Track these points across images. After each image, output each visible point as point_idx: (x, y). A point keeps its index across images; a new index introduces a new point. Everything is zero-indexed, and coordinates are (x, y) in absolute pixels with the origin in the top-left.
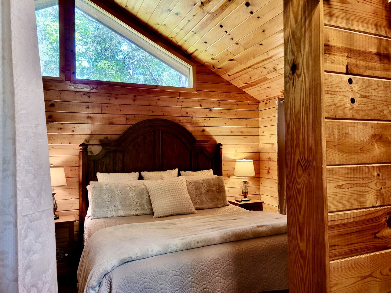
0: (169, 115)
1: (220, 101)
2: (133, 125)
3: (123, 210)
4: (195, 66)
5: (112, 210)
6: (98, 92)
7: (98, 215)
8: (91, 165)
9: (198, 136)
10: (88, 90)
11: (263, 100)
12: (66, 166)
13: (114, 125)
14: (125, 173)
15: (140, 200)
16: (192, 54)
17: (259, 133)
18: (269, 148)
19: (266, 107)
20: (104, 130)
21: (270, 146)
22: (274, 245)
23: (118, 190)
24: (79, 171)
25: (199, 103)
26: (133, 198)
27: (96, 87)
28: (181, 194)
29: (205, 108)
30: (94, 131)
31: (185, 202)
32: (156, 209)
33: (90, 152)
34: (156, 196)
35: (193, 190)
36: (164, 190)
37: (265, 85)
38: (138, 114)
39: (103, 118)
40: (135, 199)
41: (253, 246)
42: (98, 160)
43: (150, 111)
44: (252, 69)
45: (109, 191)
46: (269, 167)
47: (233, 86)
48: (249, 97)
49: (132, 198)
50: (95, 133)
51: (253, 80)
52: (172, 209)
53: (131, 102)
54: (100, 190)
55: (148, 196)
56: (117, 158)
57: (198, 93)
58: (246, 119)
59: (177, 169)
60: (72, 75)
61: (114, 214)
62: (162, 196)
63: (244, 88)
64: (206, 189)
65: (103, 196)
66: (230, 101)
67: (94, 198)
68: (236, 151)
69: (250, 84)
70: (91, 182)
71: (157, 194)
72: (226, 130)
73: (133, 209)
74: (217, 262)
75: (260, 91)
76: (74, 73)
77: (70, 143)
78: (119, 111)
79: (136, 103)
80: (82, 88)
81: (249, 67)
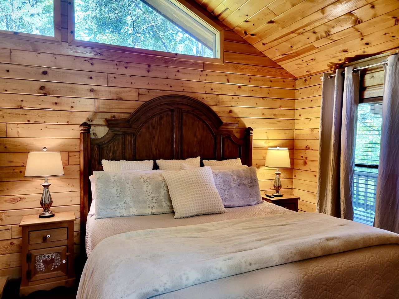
0: (191, 91)
1: (251, 77)
2: (147, 102)
3: (135, 208)
4: (223, 31)
5: (121, 207)
6: (103, 58)
7: (104, 213)
8: (95, 150)
9: (224, 118)
10: (90, 55)
11: (302, 76)
12: (63, 150)
13: (123, 101)
14: (137, 161)
15: (157, 195)
16: (220, 15)
17: (294, 116)
18: (307, 134)
19: (305, 85)
20: (111, 107)
21: (309, 132)
22: (352, 267)
23: (130, 182)
24: (80, 157)
25: (226, 78)
26: (148, 192)
27: (101, 52)
28: (208, 189)
29: (234, 84)
30: (99, 108)
31: (213, 199)
32: (178, 208)
33: (93, 134)
34: (177, 191)
35: (221, 184)
36: (187, 183)
37: (307, 57)
38: (153, 89)
39: (110, 92)
40: (151, 193)
41: (325, 269)
42: (104, 144)
43: (167, 85)
44: (297, 35)
45: (117, 184)
46: (306, 157)
47: (266, 58)
48: (285, 73)
49: (146, 193)
50: (99, 111)
51: (295, 50)
52: (198, 208)
53: (145, 73)
54: (106, 181)
55: (167, 191)
56: (127, 142)
57: (225, 66)
58: (281, 99)
59: (199, 157)
60: (69, 34)
61: (124, 212)
62: (185, 191)
63: (280, 61)
64: (237, 183)
65: (110, 189)
66: (262, 77)
67: (99, 193)
68: (267, 137)
69: (289, 56)
70: (94, 172)
71: (178, 189)
72: (257, 112)
73: (148, 206)
74: (280, 294)
75: (300, 64)
76: (72, 32)
77: (68, 122)
78: (130, 83)
79: (151, 74)
80: (82, 53)
81: (293, 32)
